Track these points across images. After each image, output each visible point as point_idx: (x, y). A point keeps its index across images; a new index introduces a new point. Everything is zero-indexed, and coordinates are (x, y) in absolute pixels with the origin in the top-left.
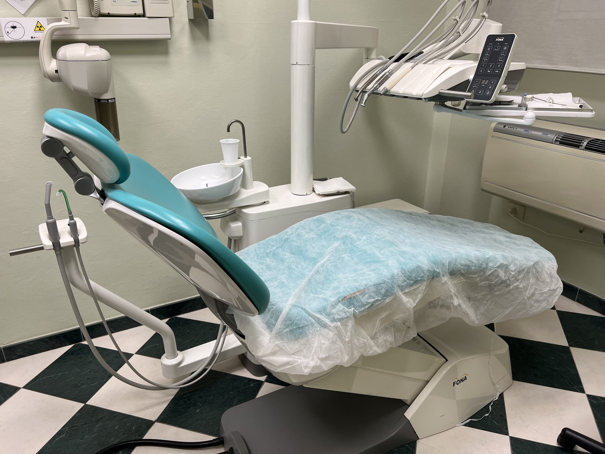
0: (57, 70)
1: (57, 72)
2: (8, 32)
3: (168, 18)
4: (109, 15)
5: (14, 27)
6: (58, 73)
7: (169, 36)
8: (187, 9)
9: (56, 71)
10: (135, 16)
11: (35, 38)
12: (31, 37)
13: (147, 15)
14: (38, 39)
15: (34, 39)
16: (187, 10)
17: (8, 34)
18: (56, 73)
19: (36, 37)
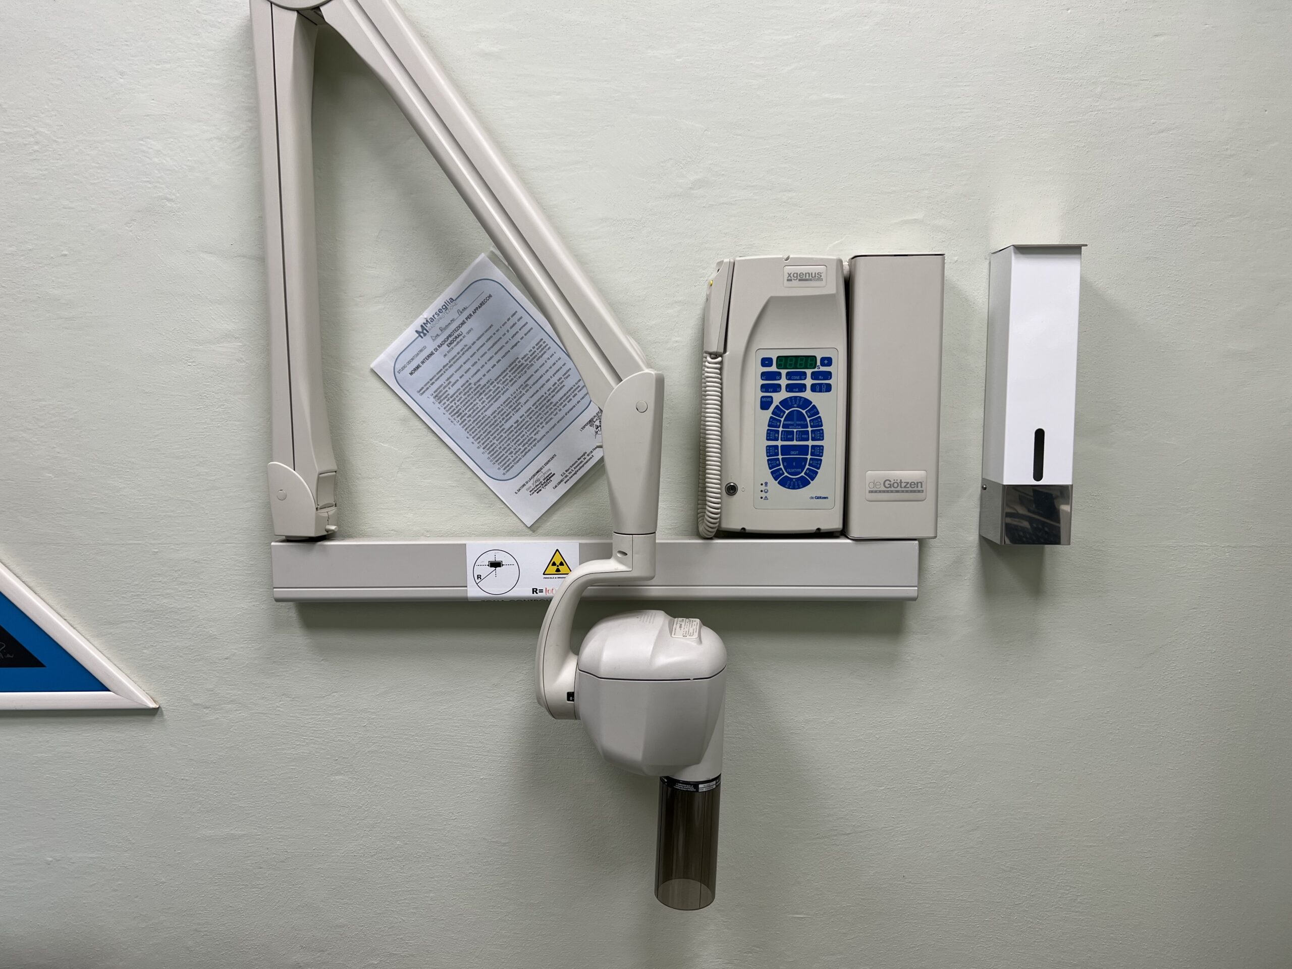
0: (573, 693)
1: (571, 698)
2: (479, 577)
3: (917, 542)
4: (743, 534)
5: (495, 565)
6: (573, 700)
7: (912, 592)
8: (979, 506)
9: (570, 696)
10: (818, 534)
11: (541, 591)
12: (533, 589)
13: (856, 530)
14: (549, 595)
15: (540, 594)
16: (978, 510)
17: (479, 580)
18: (568, 700)
19: (544, 591)
